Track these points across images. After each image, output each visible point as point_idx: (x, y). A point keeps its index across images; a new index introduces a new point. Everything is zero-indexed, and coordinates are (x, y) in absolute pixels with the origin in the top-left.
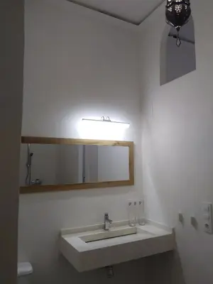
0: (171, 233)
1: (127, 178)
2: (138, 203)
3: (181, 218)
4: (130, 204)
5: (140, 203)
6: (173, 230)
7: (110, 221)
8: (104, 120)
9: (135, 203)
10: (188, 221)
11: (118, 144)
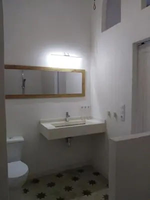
0: (104, 122)
1: (81, 92)
2: (87, 107)
3: (109, 114)
4: (82, 107)
5: (89, 107)
6: (105, 121)
7: (69, 116)
8: (65, 55)
9: (85, 107)
10: (112, 115)
11: (75, 71)
